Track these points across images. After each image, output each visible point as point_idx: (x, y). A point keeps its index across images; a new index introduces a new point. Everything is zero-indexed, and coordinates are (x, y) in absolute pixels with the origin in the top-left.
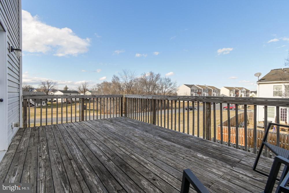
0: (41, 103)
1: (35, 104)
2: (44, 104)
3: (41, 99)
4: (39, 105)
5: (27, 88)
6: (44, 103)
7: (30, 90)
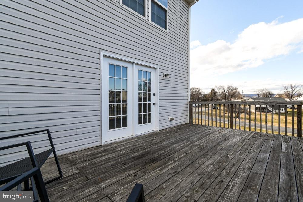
0: (280, 110)
1: (273, 110)
2: (282, 111)
3: (279, 106)
4: (277, 111)
5: (266, 94)
6: (282, 109)
7: (270, 96)
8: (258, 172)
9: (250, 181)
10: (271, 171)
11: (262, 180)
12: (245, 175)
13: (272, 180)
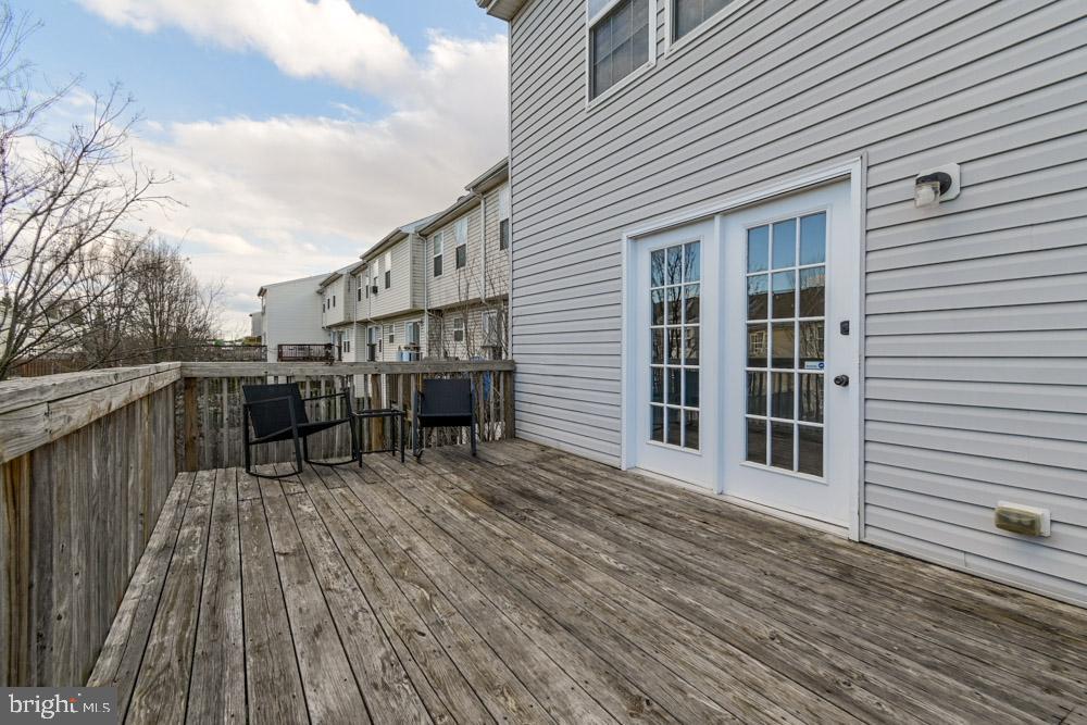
8: (300, 588)
9: (302, 560)
10: (271, 610)
11: (281, 575)
12: (321, 567)
13: (259, 584)
